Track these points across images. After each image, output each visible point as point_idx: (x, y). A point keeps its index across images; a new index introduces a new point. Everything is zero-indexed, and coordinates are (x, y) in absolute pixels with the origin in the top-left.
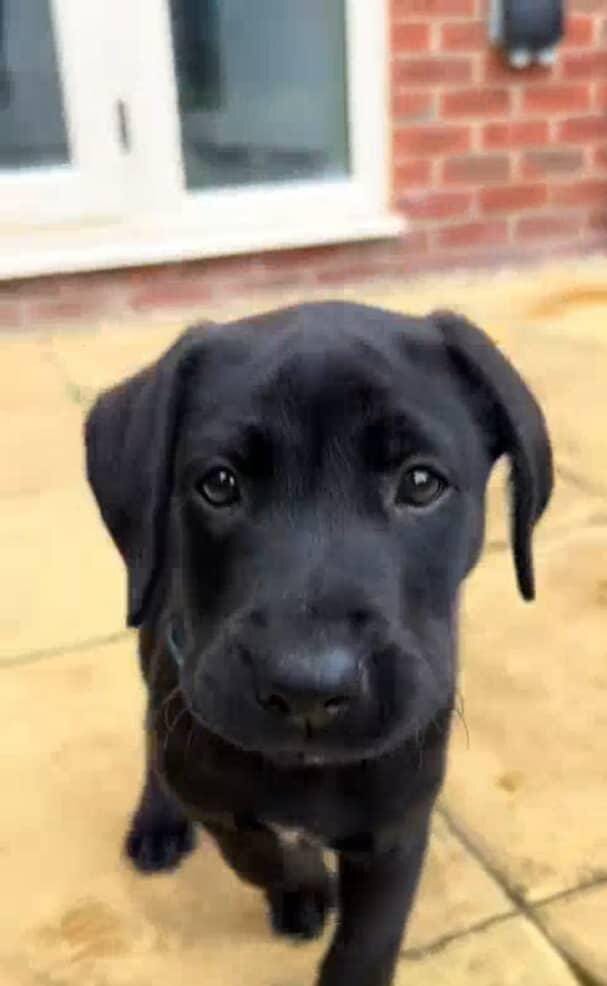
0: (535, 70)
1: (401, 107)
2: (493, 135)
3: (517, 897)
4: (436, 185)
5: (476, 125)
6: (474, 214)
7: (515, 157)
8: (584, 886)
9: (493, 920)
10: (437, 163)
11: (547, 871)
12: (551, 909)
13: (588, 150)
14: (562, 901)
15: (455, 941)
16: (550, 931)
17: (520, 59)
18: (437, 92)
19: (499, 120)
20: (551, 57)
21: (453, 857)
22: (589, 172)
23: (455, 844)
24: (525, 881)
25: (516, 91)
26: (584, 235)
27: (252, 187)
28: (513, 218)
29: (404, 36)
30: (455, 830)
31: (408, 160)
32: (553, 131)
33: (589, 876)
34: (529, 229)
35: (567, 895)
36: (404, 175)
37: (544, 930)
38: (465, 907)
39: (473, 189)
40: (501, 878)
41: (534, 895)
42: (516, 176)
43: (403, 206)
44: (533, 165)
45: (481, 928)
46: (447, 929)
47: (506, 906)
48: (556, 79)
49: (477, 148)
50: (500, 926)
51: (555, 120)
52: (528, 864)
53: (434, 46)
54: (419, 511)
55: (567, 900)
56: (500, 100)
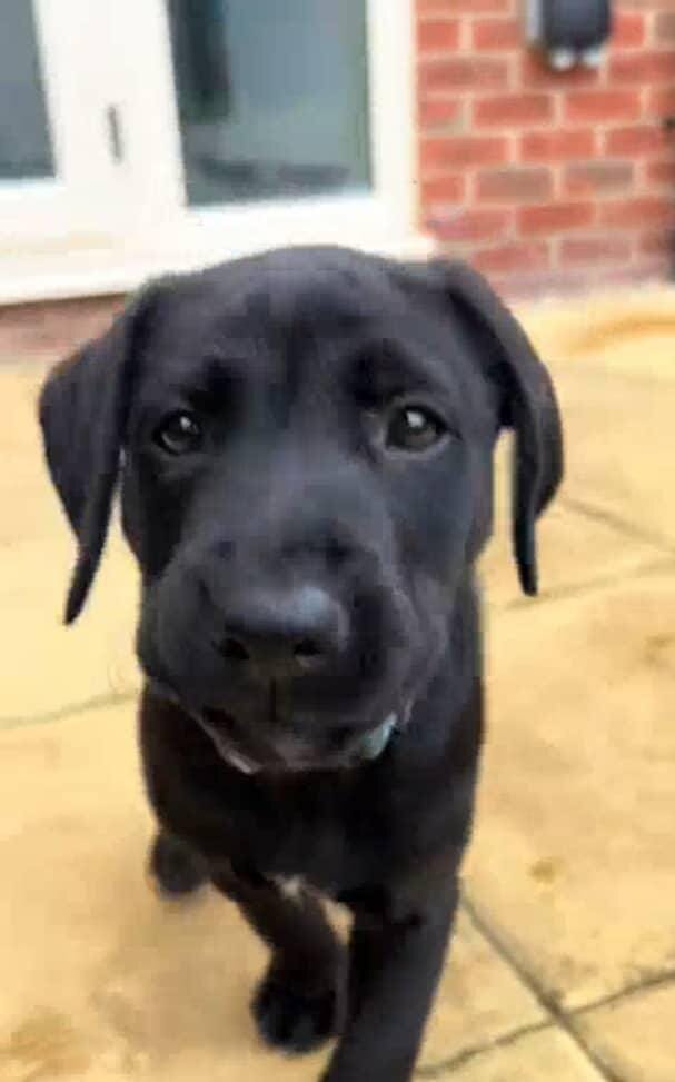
0: (578, 73)
1: (429, 113)
2: (534, 146)
3: (551, 1003)
4: (468, 202)
5: (512, 135)
6: (511, 234)
7: (557, 171)
8: (630, 990)
9: (523, 1031)
10: (470, 178)
11: (590, 970)
12: (591, 1017)
13: (640, 164)
14: (606, 1009)
15: (478, 1057)
16: (591, 1046)
17: (563, 60)
18: (468, 98)
19: (540, 128)
20: (599, 58)
21: (479, 959)
22: (642, 186)
23: (480, 943)
24: (562, 985)
25: (558, 97)
26: (636, 259)
27: (265, 202)
28: (554, 240)
29: (432, 34)
30: (480, 925)
31: (436, 173)
32: (600, 141)
33: (637, 977)
34: (573, 251)
35: (612, 1000)
36: (433, 191)
37: (583, 1045)
38: (492, 1017)
39: (510, 207)
40: (532, 981)
41: (572, 1000)
42: (558, 193)
43: (431, 225)
44: (578, 180)
45: (507, 1040)
46: (469, 1041)
47: (539, 1014)
48: (603, 82)
49: (514, 159)
50: (533, 1037)
51: (601, 130)
52: (567, 963)
53: (465, 47)
54: (414, 456)
55: (613, 1007)
56: (540, 108)
